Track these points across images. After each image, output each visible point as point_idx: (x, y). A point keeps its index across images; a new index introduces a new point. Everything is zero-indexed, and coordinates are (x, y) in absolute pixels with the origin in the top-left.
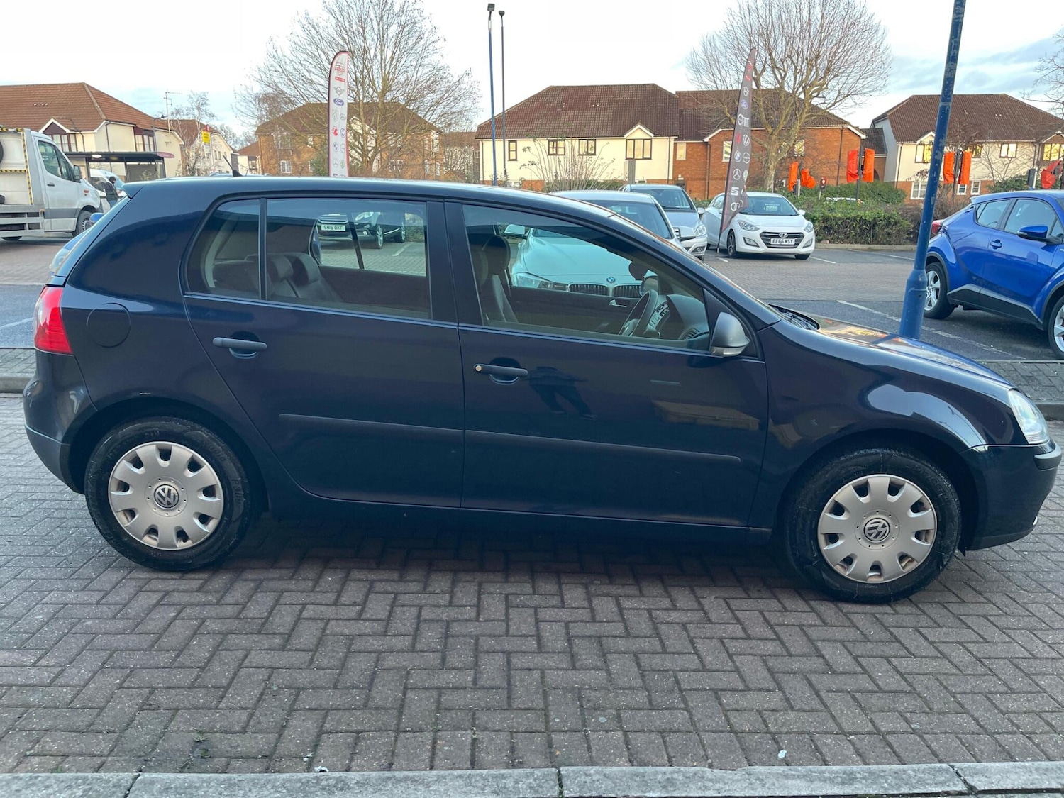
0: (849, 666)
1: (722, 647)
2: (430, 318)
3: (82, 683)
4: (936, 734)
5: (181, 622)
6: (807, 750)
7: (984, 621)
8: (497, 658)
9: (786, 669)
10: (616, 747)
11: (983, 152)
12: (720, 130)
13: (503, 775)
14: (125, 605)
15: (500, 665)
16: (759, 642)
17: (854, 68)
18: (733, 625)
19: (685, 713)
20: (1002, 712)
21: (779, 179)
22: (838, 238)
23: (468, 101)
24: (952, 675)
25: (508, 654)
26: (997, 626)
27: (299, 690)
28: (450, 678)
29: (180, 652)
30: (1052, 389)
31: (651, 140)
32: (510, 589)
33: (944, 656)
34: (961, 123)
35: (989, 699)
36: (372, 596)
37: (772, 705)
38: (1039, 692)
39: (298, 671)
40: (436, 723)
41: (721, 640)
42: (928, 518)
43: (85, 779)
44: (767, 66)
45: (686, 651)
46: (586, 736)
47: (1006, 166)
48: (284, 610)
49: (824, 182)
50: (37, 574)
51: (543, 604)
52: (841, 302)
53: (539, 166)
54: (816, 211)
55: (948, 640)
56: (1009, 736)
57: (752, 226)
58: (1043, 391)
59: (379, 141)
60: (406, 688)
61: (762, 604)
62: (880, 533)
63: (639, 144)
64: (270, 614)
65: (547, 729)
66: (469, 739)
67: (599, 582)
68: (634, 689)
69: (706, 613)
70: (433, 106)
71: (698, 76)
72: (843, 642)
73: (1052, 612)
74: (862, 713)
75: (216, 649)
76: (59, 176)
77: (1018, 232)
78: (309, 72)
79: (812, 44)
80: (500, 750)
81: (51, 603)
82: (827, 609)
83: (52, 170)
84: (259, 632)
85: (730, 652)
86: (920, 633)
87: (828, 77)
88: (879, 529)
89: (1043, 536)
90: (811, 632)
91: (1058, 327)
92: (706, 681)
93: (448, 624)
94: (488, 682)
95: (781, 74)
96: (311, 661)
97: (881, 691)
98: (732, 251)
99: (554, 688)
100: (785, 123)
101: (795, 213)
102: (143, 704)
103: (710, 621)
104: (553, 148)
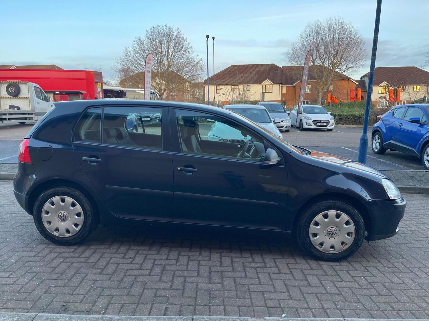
0: (317, 284)
1: (269, 276)
2: (162, 150)
3: (25, 284)
4: (346, 310)
5: (64, 263)
6: (294, 314)
7: (375, 269)
8: (181, 278)
9: (292, 285)
10: (220, 311)
11: (406, 89)
12: (300, 81)
13: (171, 318)
14: (44, 257)
15: (182, 281)
16: (284, 275)
17: (352, 57)
18: (275, 268)
19: (249, 300)
20: (374, 302)
21: (323, 100)
22: (345, 123)
23: (200, 71)
24: (357, 288)
25: (185, 277)
26: (380, 271)
27: (104, 288)
28: (162, 285)
29: (62, 274)
30: (421, 181)
31: (272, 85)
32: (191, 254)
33: (356, 281)
34: (396, 78)
35: (370, 298)
36: (138, 255)
37: (284, 298)
38: (391, 296)
39: (105, 282)
40: (153, 301)
41: (269, 274)
42: (352, 228)
43: (18, 315)
44: (317, 57)
45: (254, 277)
46: (209, 307)
47: (416, 95)
48: (103, 260)
49: (341, 101)
50: (14, 245)
51: (202, 259)
52: (342, 147)
53: (226, 95)
54: (336, 112)
55: (359, 276)
56: (375, 311)
57: (309, 118)
58: (417, 182)
59: (166, 86)
60: (144, 289)
61: (288, 261)
62: (333, 233)
63: (267, 86)
64: (97, 261)
65: (195, 305)
66: (165, 307)
67: (226, 252)
68: (231, 291)
69: (265, 264)
70: (187, 73)
71: (290, 61)
72: (317, 276)
73: (403, 266)
74: (318, 301)
75: (75, 273)
76: (41, 100)
77: (408, 120)
78: (140, 61)
79: (335, 49)
80: (175, 311)
81: (17, 256)
82: (313, 263)
83: (39, 97)
84: (92, 268)
85: (272, 278)
86: (348, 273)
87: (342, 61)
88: (333, 232)
89: (407, 238)
90: (305, 272)
91: (426, 157)
92: (260, 288)
93: (165, 266)
94: (176, 287)
95: (323, 60)
96: (110, 278)
97: (328, 293)
98: (301, 128)
99: (201, 290)
100: (325, 78)
101: (326, 113)
102: (46, 292)
103: (266, 267)
104: (234, 88)
